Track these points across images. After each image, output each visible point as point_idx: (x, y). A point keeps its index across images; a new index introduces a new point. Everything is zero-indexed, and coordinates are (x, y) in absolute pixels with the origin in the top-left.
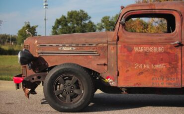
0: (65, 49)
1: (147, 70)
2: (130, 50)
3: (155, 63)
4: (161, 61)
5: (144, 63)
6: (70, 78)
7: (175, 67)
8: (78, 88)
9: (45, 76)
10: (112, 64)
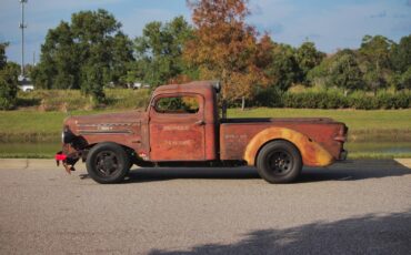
0: (104, 129)
1: (175, 147)
2: (161, 129)
3: (181, 140)
4: (188, 138)
5: (172, 140)
6: (109, 155)
7: (199, 143)
8: (116, 163)
9: (87, 153)
10: (145, 140)
